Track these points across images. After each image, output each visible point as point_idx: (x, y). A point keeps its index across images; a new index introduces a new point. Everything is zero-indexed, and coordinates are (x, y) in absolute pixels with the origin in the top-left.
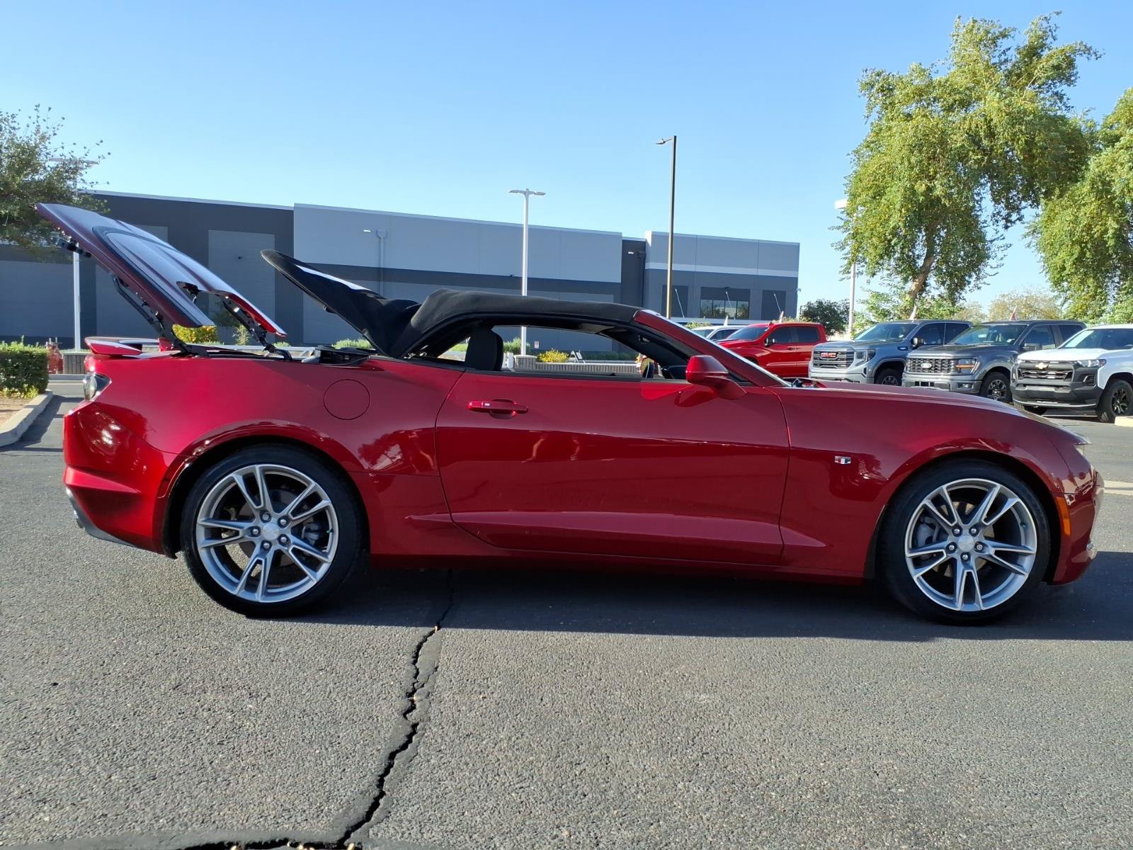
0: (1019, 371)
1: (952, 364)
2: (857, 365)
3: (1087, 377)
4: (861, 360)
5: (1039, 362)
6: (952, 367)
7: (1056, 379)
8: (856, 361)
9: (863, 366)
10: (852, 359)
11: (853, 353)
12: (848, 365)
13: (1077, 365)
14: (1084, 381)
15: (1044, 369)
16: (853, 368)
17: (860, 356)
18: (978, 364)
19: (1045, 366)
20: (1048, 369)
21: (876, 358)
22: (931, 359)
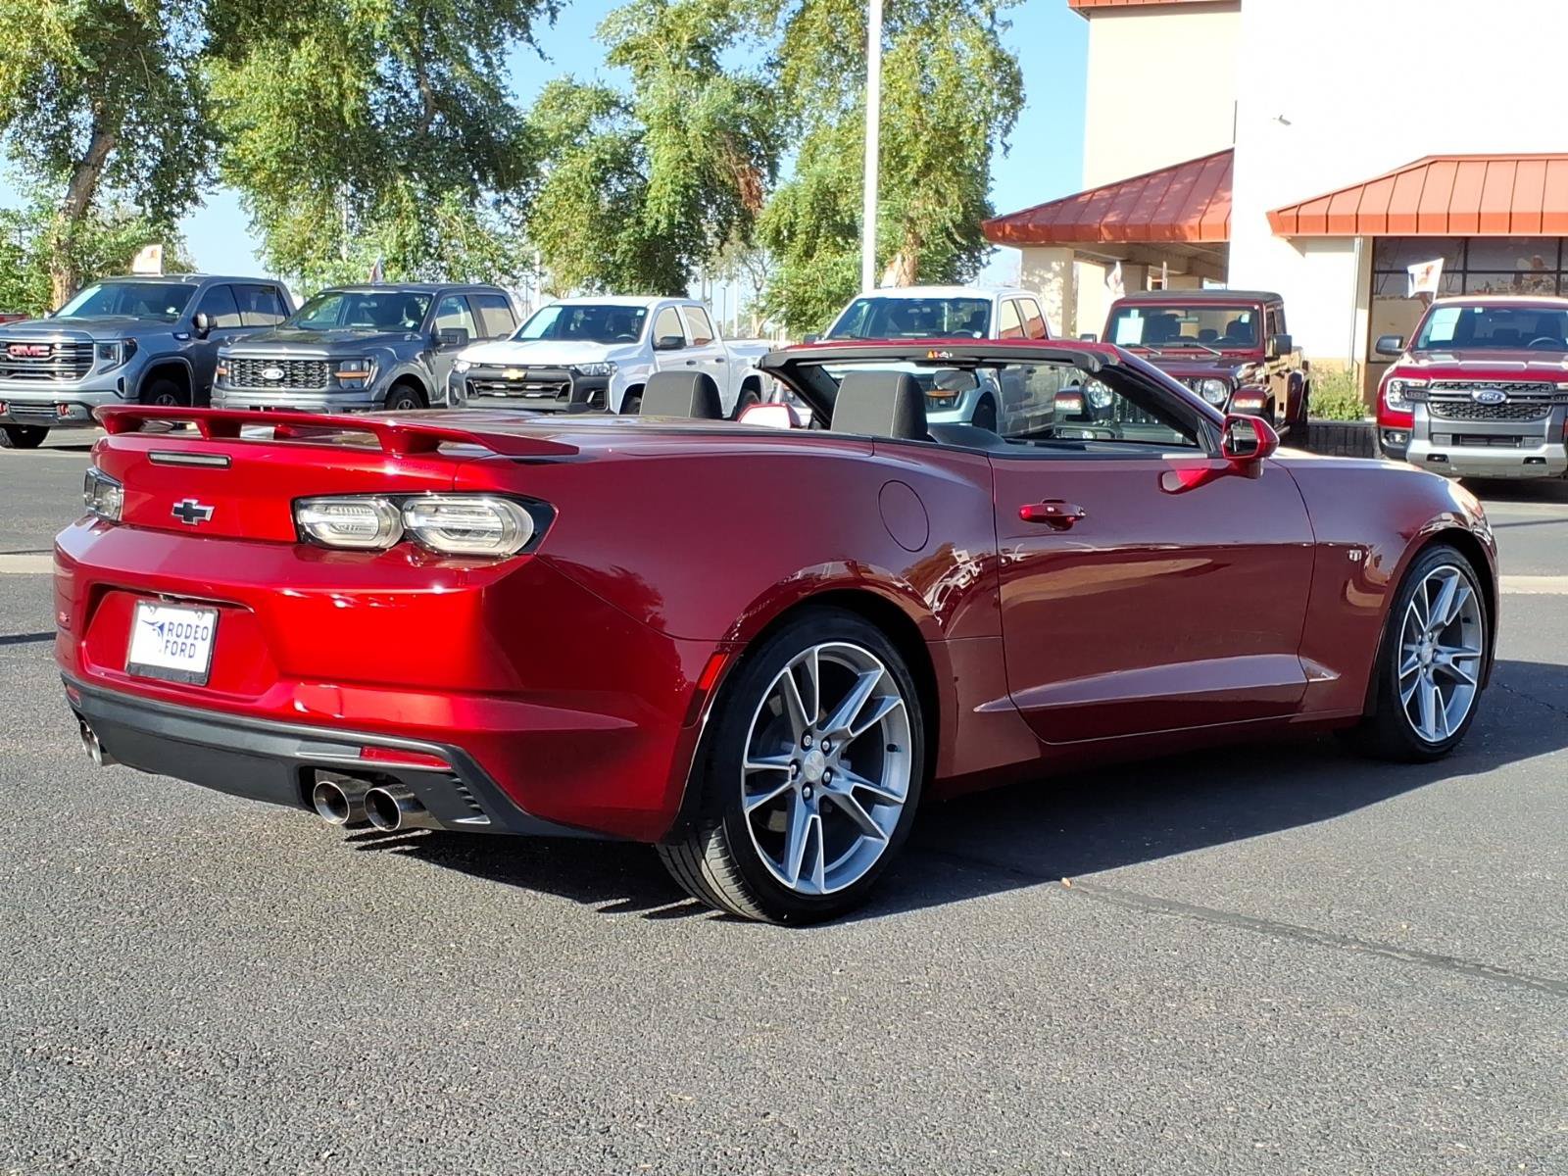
0: (468, 384)
1: (328, 370)
2: (103, 371)
3: (593, 394)
4: (109, 362)
5: (508, 367)
6: (328, 376)
7: (542, 397)
8: (97, 363)
9: (114, 375)
10: (90, 360)
11: (90, 346)
12: (80, 374)
13: (577, 373)
14: (589, 400)
15: (519, 380)
16: (92, 378)
17: (106, 352)
18: (375, 369)
19: (521, 374)
20: (525, 380)
21: (138, 359)
22: (282, 361)
